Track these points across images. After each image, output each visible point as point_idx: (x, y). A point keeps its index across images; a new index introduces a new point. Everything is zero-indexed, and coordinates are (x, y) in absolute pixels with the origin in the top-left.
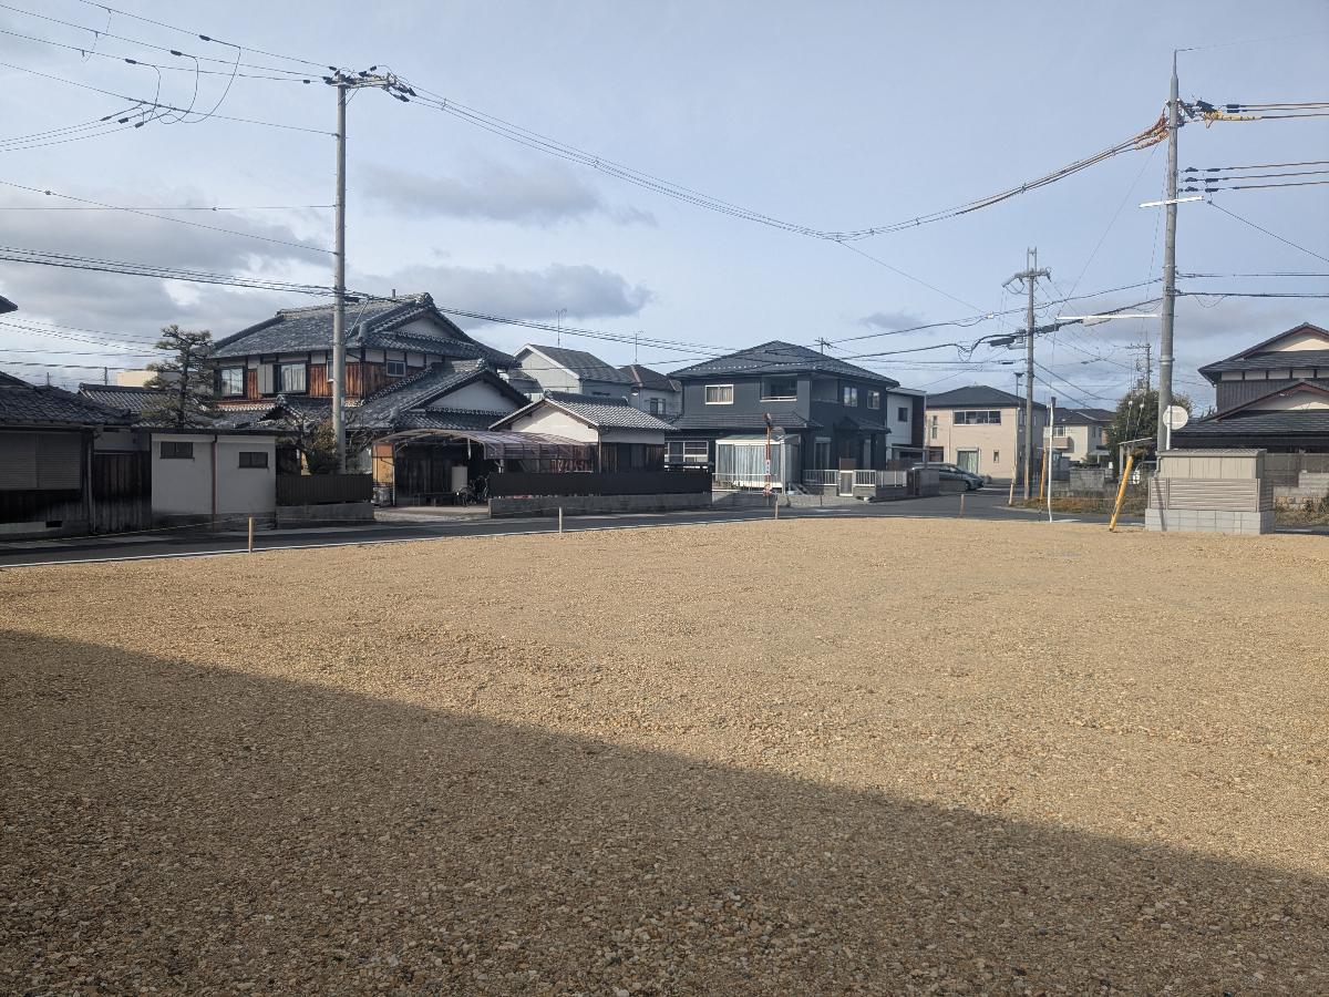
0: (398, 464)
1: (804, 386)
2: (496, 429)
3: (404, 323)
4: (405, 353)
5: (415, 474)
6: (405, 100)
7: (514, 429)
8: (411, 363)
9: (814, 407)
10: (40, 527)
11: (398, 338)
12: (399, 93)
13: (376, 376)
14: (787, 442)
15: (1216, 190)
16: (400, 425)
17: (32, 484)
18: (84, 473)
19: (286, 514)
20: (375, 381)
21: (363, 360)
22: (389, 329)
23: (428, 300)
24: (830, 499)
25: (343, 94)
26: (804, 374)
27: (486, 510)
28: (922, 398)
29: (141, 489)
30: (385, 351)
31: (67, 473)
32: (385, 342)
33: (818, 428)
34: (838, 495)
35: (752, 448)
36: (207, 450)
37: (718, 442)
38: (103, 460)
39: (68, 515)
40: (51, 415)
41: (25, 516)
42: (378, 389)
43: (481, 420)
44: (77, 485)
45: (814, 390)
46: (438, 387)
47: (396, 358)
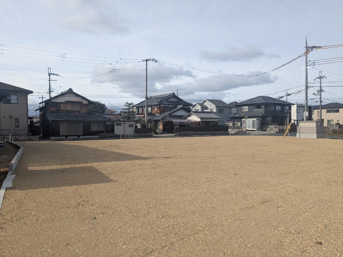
0: (163, 126)
1: (263, 106)
2: (183, 119)
3: (169, 99)
4: (169, 104)
5: (167, 128)
6: (156, 62)
7: (187, 119)
8: (170, 106)
9: (265, 111)
10: (98, 136)
11: (167, 102)
12: (155, 61)
13: (162, 109)
14: (257, 120)
15: (315, 65)
16: (163, 119)
17: (96, 130)
18: (104, 128)
19: (136, 135)
20: (162, 110)
21: (160, 107)
22: (165, 100)
23: (174, 94)
24: (268, 132)
25: (147, 62)
26: (263, 104)
27: (175, 134)
28: (311, 107)
29: (113, 131)
30: (164, 104)
31: (102, 129)
32: (164, 103)
33: (266, 116)
34: (270, 131)
35: (249, 121)
36: (123, 124)
37: (243, 120)
38: (107, 126)
39: (102, 134)
40: (99, 119)
41: (95, 135)
42: (163, 111)
43: (181, 117)
44: (103, 130)
45: (265, 107)
46: (172, 111)
47: (166, 106)
